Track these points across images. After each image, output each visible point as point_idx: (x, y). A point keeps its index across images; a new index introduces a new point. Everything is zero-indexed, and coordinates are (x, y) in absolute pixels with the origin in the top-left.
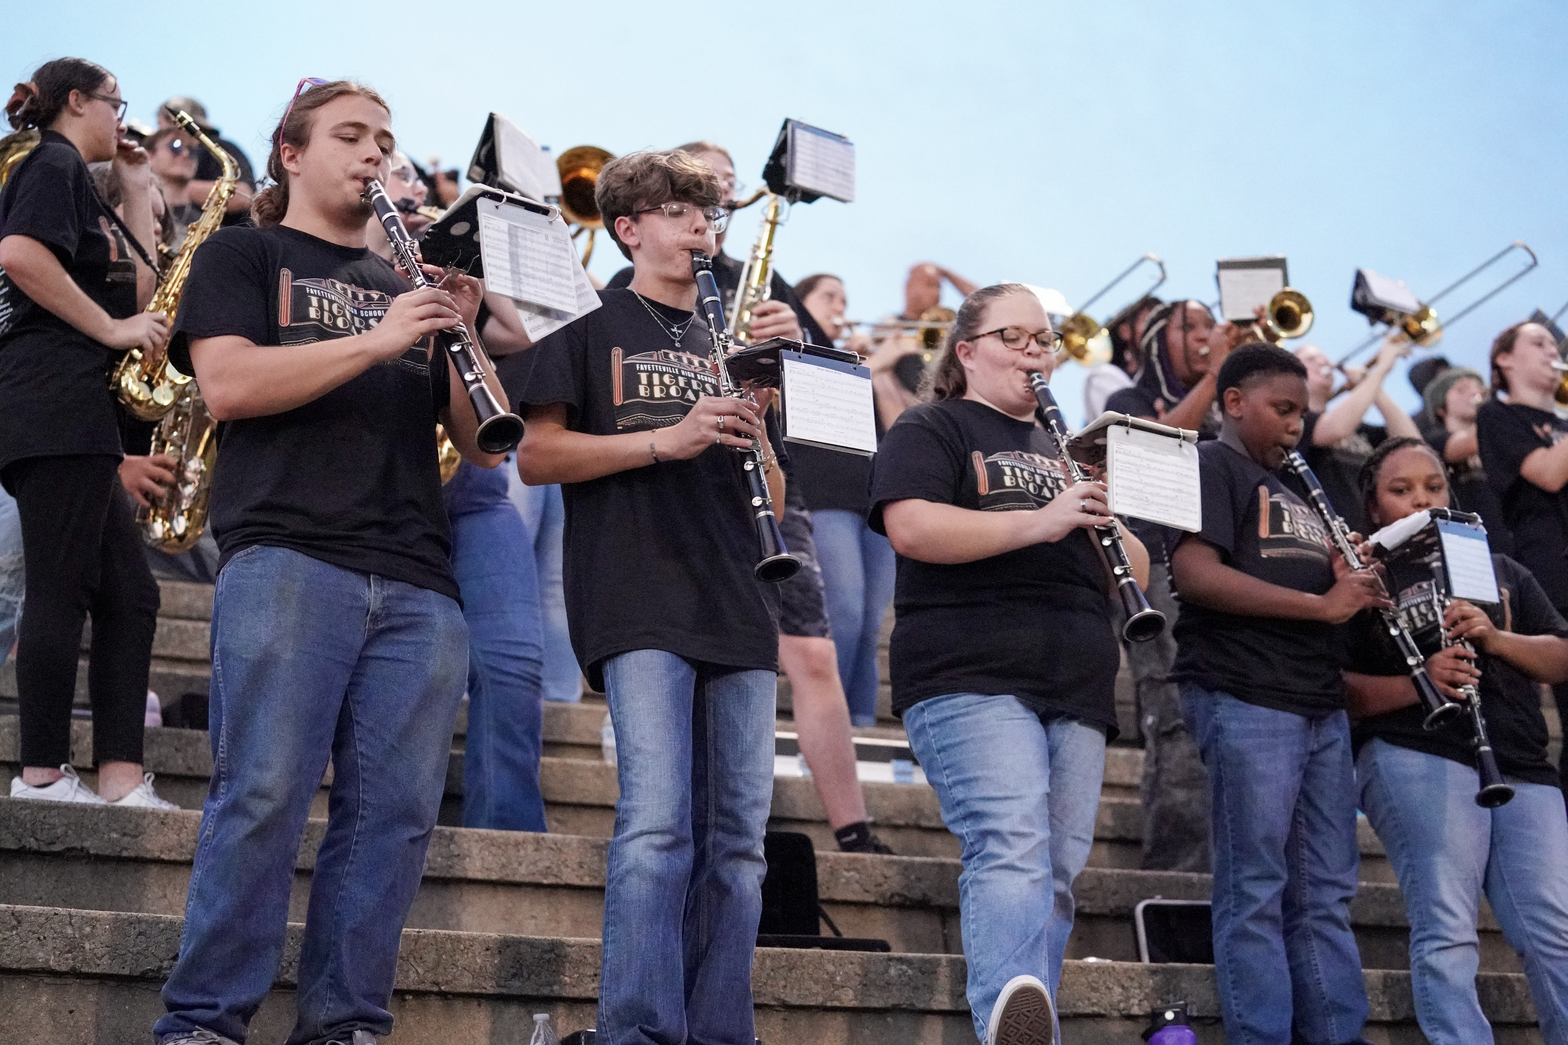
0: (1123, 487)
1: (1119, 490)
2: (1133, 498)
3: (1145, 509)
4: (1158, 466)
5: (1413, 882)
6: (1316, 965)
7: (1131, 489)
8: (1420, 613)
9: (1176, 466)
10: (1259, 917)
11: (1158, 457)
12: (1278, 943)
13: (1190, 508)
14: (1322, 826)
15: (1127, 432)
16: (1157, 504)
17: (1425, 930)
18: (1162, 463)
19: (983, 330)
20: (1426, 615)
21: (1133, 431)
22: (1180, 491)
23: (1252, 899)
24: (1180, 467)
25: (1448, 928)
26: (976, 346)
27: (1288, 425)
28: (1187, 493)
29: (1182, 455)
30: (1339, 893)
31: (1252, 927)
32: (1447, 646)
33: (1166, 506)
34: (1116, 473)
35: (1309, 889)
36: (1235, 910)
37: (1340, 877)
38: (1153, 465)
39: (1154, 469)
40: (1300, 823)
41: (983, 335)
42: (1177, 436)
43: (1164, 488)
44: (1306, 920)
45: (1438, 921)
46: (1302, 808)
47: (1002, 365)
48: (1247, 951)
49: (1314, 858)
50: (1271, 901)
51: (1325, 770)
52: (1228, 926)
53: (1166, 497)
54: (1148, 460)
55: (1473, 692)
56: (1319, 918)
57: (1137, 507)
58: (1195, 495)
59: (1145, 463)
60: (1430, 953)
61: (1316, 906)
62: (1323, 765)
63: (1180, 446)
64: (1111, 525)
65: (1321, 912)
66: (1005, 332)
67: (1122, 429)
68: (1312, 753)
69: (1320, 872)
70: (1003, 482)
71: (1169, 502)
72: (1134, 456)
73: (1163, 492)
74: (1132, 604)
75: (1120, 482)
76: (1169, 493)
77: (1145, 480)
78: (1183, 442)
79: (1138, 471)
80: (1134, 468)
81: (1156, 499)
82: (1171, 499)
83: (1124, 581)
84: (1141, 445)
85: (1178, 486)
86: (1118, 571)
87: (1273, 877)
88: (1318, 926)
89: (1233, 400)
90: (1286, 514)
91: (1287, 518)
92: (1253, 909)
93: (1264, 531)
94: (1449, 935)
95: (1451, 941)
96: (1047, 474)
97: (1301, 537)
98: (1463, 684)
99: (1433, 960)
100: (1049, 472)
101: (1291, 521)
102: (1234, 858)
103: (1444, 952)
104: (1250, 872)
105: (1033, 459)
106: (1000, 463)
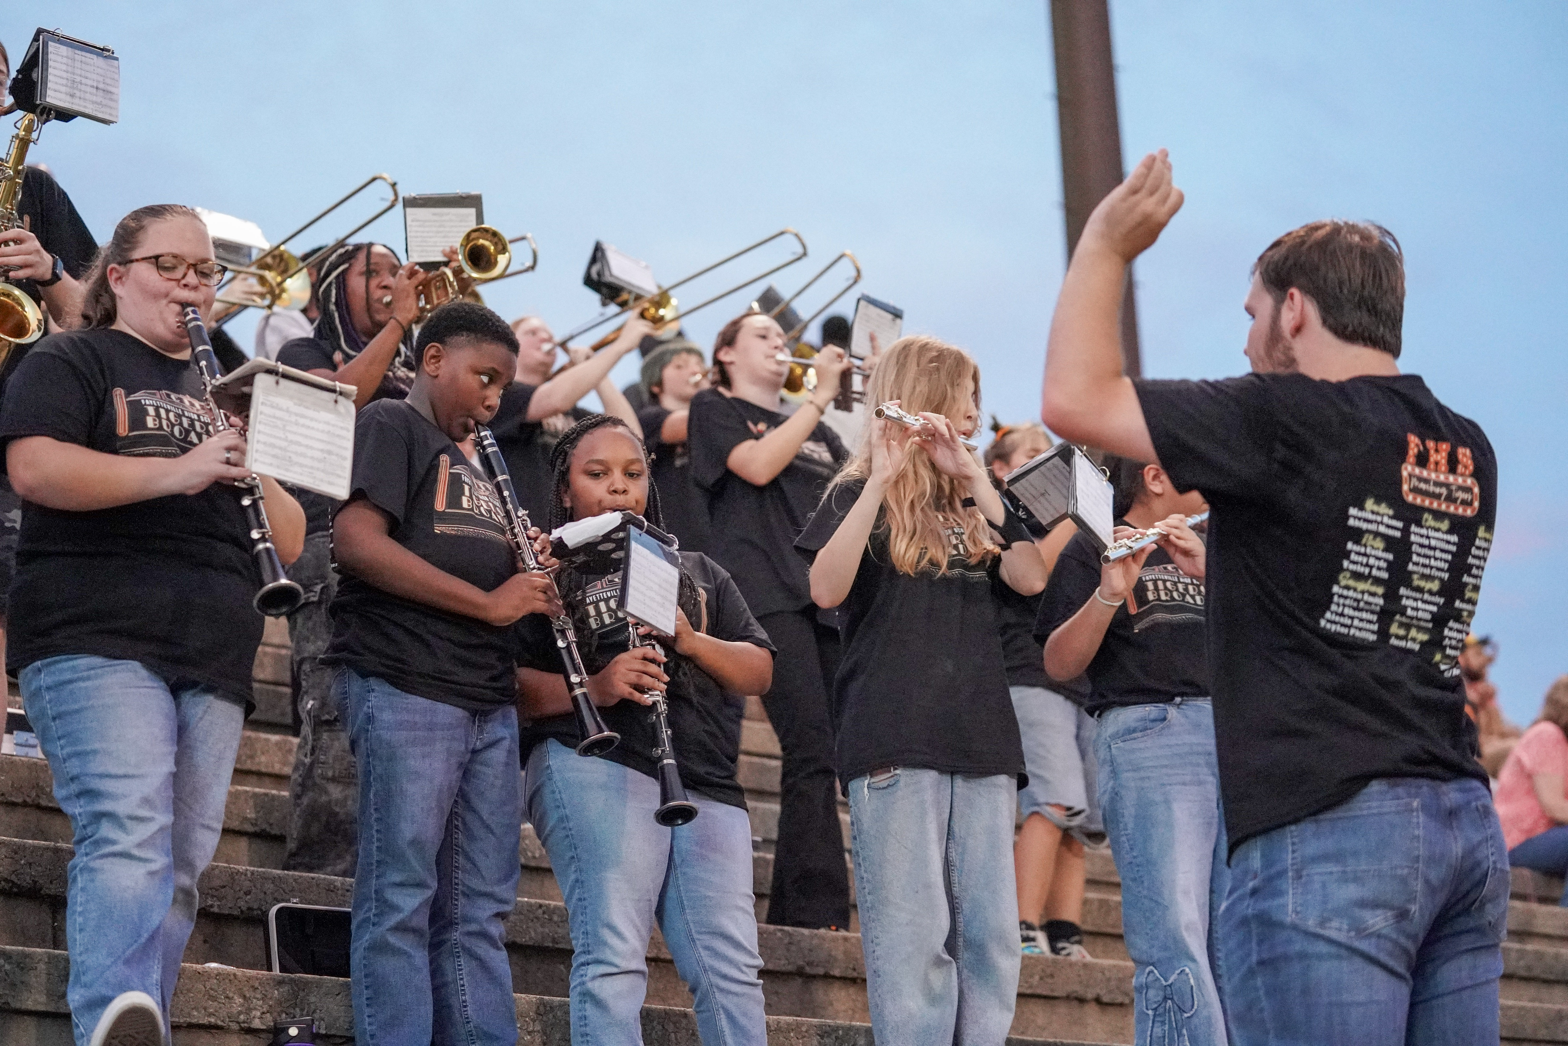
0: (265, 443)
1: (260, 447)
2: (275, 456)
3: (287, 470)
4: (307, 422)
5: (580, 900)
6: (463, 986)
7: (273, 446)
9: (329, 424)
10: (401, 928)
11: (310, 413)
12: (421, 957)
13: (339, 473)
14: (480, 832)
15: (277, 383)
16: (301, 465)
17: (589, 953)
18: (312, 419)
19: (138, 254)
21: (284, 382)
22: (330, 453)
23: (395, 908)
24: (333, 425)
25: (616, 953)
26: (129, 272)
28: (337, 455)
29: (338, 413)
30: (494, 908)
31: (393, 939)
33: (312, 468)
34: (259, 427)
35: (462, 901)
36: (376, 920)
37: (497, 890)
38: (302, 421)
39: (303, 426)
40: (457, 827)
41: (138, 260)
42: (333, 391)
43: (312, 448)
44: (456, 935)
45: (605, 944)
46: (460, 810)
47: (155, 296)
48: (387, 965)
49: (469, 866)
50: (415, 911)
51: (488, 771)
52: (367, 937)
53: (312, 458)
54: (296, 415)
56: (469, 934)
57: (278, 467)
58: (345, 459)
59: (293, 418)
60: (594, 978)
61: (467, 920)
62: (487, 765)
63: (336, 402)
64: (253, 483)
65: (473, 927)
66: (161, 259)
67: (271, 379)
68: (475, 752)
69: (476, 883)
70: (145, 423)
71: (316, 464)
72: (281, 409)
73: (310, 453)
74: (267, 574)
75: (262, 438)
76: (318, 454)
77: (291, 437)
78: (340, 398)
79: (284, 426)
80: (279, 423)
81: (301, 460)
82: (319, 461)
83: (261, 546)
84: (291, 398)
85: (329, 447)
86: (255, 535)
87: (420, 885)
88: (468, 942)
89: (433, 357)
90: (467, 488)
91: (467, 493)
92: (395, 919)
93: (440, 504)
94: (616, 960)
95: (616, 966)
96: (196, 417)
97: (482, 515)
98: (650, 690)
99: (595, 986)
100: (198, 416)
101: (471, 497)
102: (377, 861)
103: (609, 979)
104: (397, 878)
105: (181, 401)
106: (143, 402)
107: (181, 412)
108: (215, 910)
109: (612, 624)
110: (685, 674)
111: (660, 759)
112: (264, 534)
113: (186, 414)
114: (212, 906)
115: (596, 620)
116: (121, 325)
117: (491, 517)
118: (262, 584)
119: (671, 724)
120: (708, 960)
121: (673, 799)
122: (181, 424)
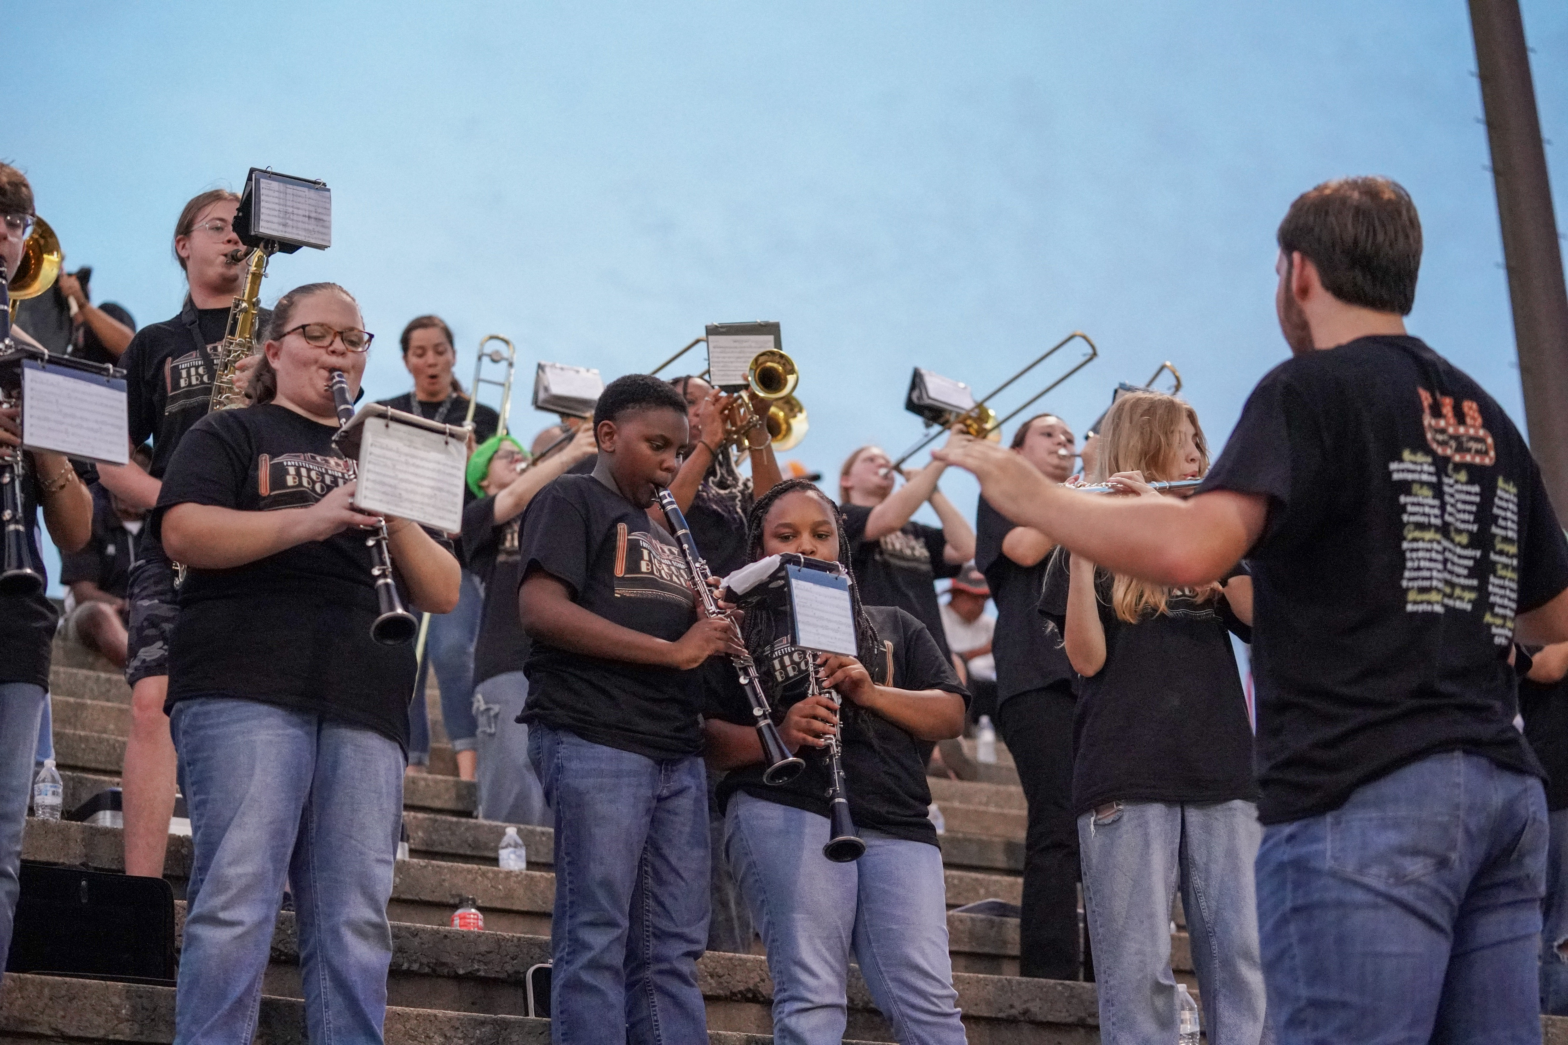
0: (374, 481)
1: (369, 485)
2: (384, 493)
3: (397, 505)
4: (418, 462)
5: (773, 941)
6: (657, 1021)
7: (383, 484)
8: (793, 662)
9: (439, 463)
10: (595, 966)
11: (422, 454)
12: (616, 995)
13: (450, 508)
14: (671, 878)
15: (387, 426)
16: (412, 502)
17: (785, 990)
18: (422, 459)
19: (289, 327)
20: (798, 664)
21: (393, 425)
22: (440, 489)
23: (587, 947)
24: (444, 465)
25: (810, 990)
26: (282, 344)
27: (662, 462)
28: (448, 492)
29: (448, 453)
30: (685, 947)
31: (587, 977)
32: (813, 695)
33: (422, 503)
34: (368, 466)
35: (653, 941)
36: (569, 958)
37: (686, 930)
38: (411, 461)
39: (413, 465)
40: (646, 872)
41: (289, 333)
42: (442, 432)
43: (422, 485)
44: (649, 974)
45: (799, 982)
46: (650, 857)
47: (306, 364)
48: (581, 1002)
49: (658, 909)
50: (609, 948)
51: (677, 819)
52: (562, 975)
53: (423, 494)
54: (406, 455)
55: (833, 742)
56: (661, 972)
57: (388, 503)
58: (456, 495)
59: (403, 459)
60: (790, 1014)
61: (658, 959)
62: (676, 814)
63: (447, 443)
64: (378, 525)
65: (665, 966)
66: (307, 328)
67: (381, 422)
68: (660, 799)
69: (665, 925)
70: (285, 481)
71: (426, 500)
72: (391, 450)
73: (420, 490)
74: (384, 605)
75: (372, 476)
76: (428, 491)
77: (401, 476)
78: (450, 439)
79: (394, 466)
80: (389, 463)
81: (411, 496)
82: (430, 497)
83: (381, 582)
84: (401, 439)
85: (440, 485)
86: (376, 572)
87: (611, 924)
88: (659, 980)
89: (607, 434)
90: (645, 553)
91: (646, 557)
92: (587, 956)
93: (620, 570)
94: (810, 996)
95: (811, 1002)
96: (340, 475)
97: (662, 577)
98: (825, 734)
99: (793, 1022)
100: (343, 474)
101: (650, 561)
102: (570, 902)
103: (805, 1014)
104: (586, 917)
105: (327, 461)
106: (285, 463)
107: (324, 471)
108: (482, 973)
109: (795, 676)
110: (863, 721)
111: (833, 798)
112: (384, 570)
113: (330, 472)
114: (478, 970)
115: (781, 673)
116: (281, 400)
117: (671, 580)
118: (379, 614)
119: (844, 765)
120: (896, 991)
121: (842, 834)
122: (323, 481)
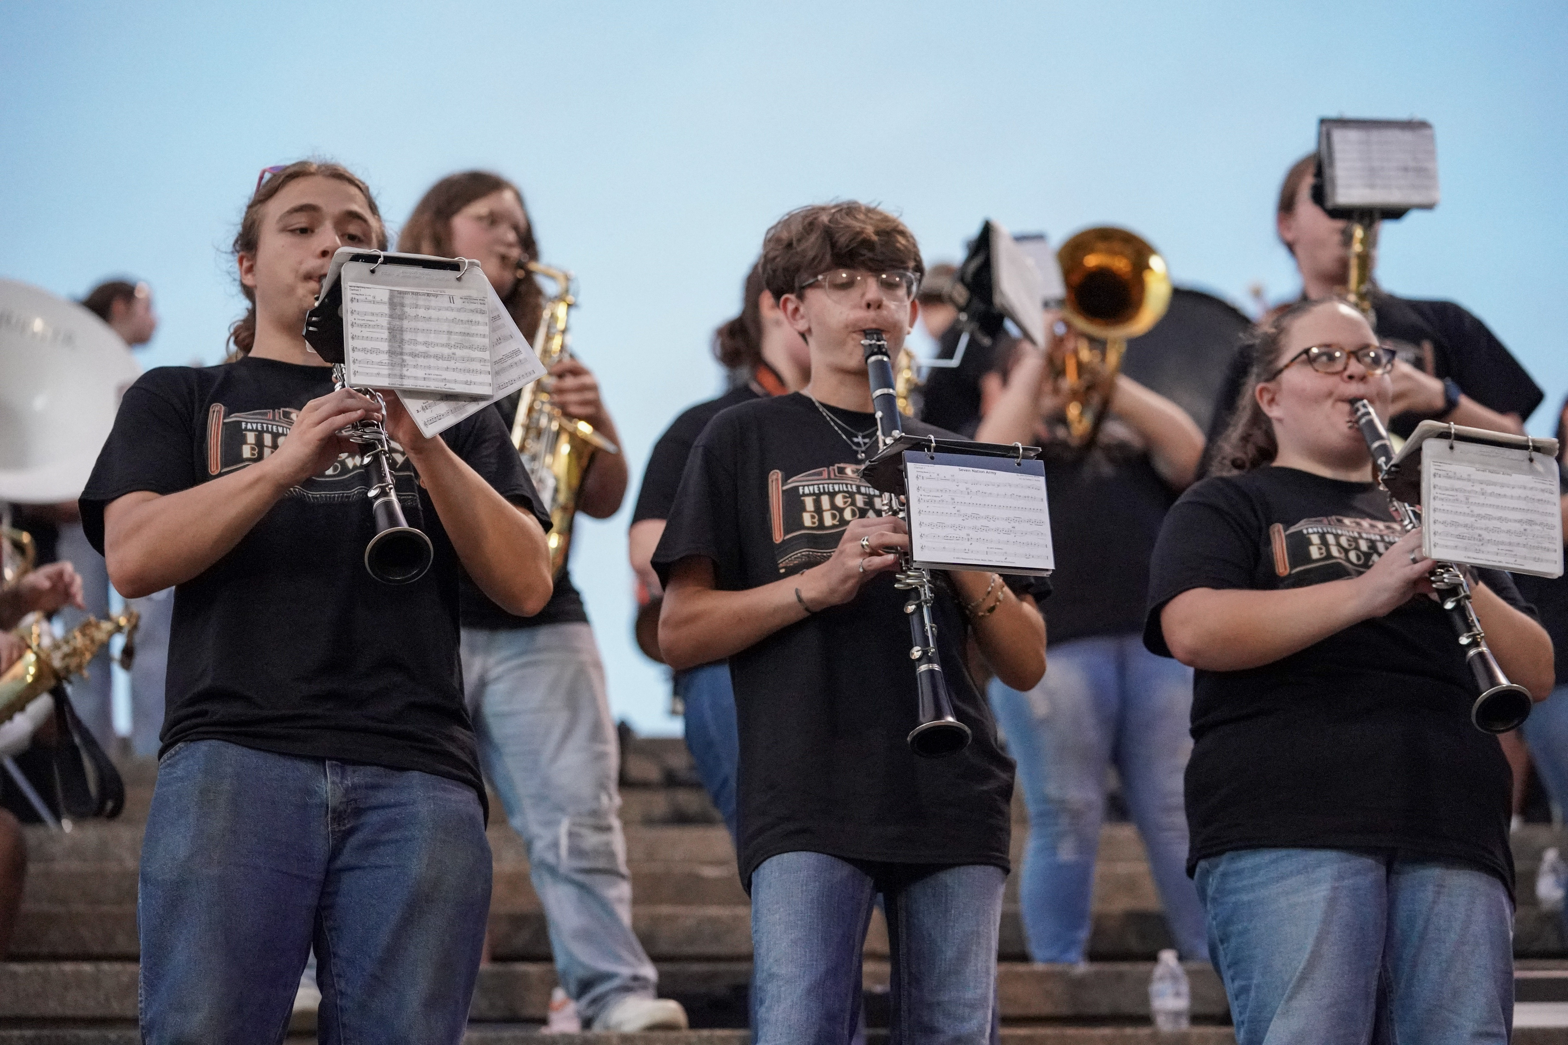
0: (1444, 523)
1: (1439, 528)
2: (1459, 536)
3: (1478, 551)
4: (1498, 490)
7: (1454, 524)
9: (1525, 488)
11: (1500, 478)
13: (1547, 545)
15: (1451, 448)
16: (1496, 543)
18: (1502, 486)
19: (1285, 360)
21: (1459, 446)
22: (1531, 522)
24: (1532, 489)
26: (1280, 385)
28: (1541, 524)
29: (1533, 472)
33: (1510, 544)
34: (1434, 504)
38: (1489, 489)
39: (1492, 494)
41: (1286, 367)
42: (1523, 447)
43: (1507, 520)
47: (1315, 399)
53: (1508, 532)
54: (1482, 482)
57: (1466, 549)
58: (1553, 527)
59: (1477, 488)
63: (1531, 460)
67: (1443, 444)
70: (1308, 554)
71: (1515, 539)
72: (1460, 479)
73: (1505, 526)
75: (1439, 516)
76: (1517, 527)
77: (1477, 510)
78: (1535, 455)
79: (1467, 499)
80: (1461, 496)
81: (1494, 536)
82: (1519, 534)
83: (1472, 652)
84: (1471, 462)
85: (1529, 516)
96: (1378, 538)
100: (1382, 536)
106: (1305, 532)
112: (1474, 637)
113: (1364, 536)
122: (1357, 548)
